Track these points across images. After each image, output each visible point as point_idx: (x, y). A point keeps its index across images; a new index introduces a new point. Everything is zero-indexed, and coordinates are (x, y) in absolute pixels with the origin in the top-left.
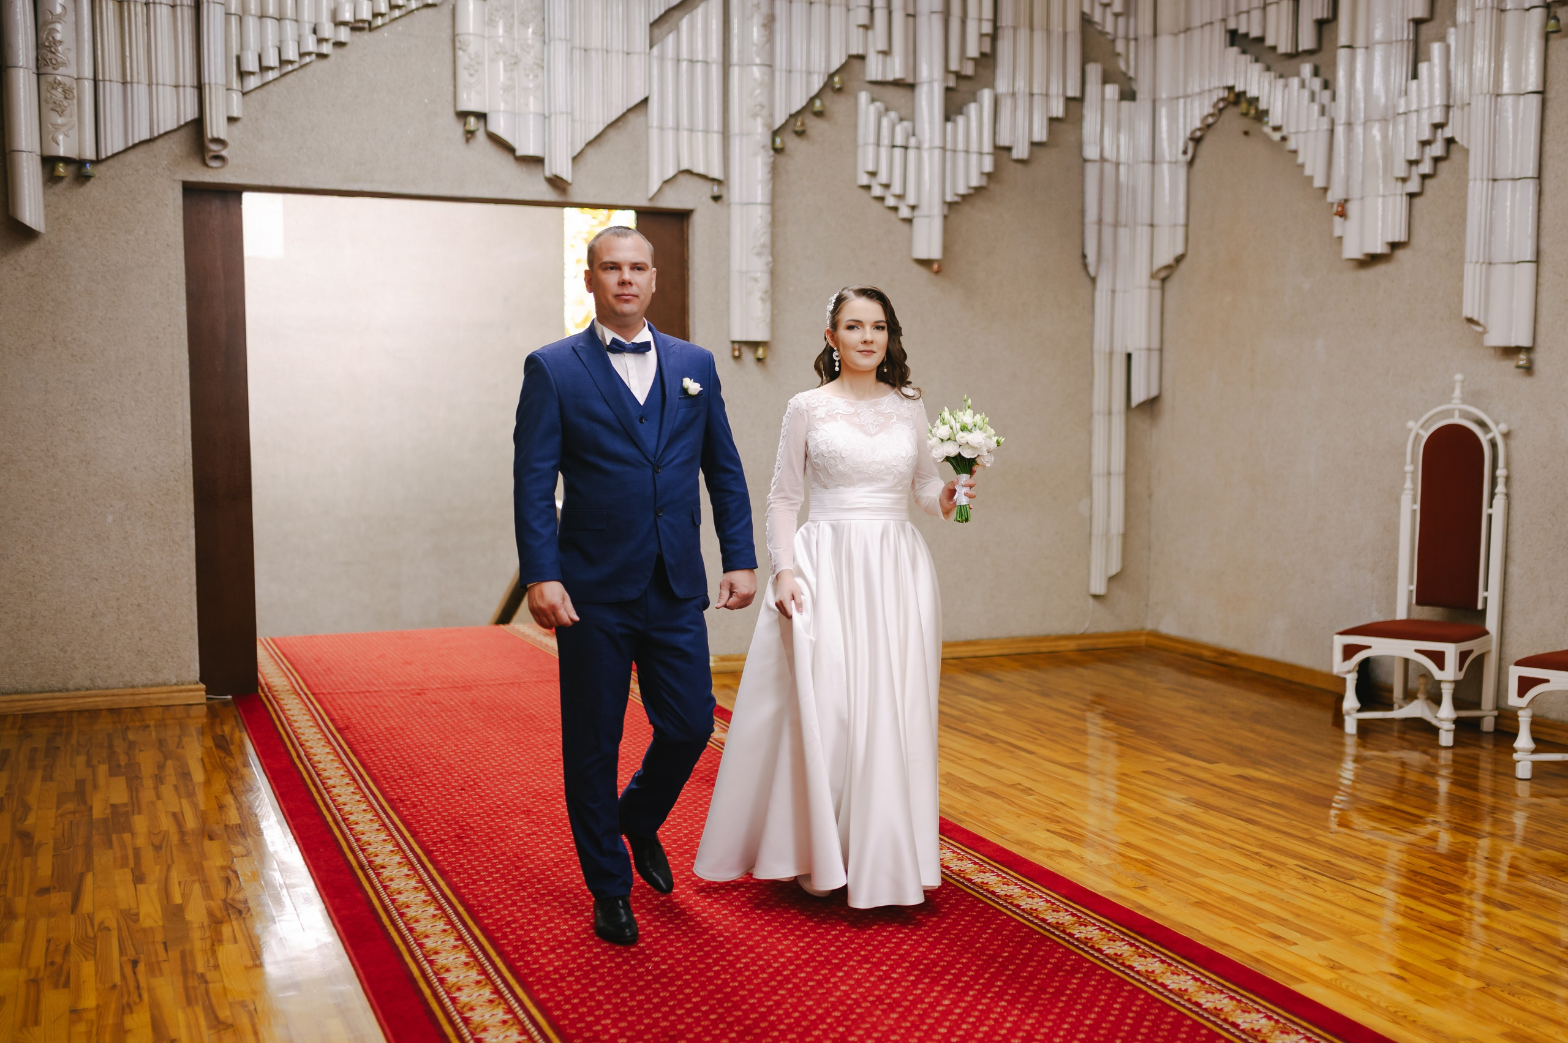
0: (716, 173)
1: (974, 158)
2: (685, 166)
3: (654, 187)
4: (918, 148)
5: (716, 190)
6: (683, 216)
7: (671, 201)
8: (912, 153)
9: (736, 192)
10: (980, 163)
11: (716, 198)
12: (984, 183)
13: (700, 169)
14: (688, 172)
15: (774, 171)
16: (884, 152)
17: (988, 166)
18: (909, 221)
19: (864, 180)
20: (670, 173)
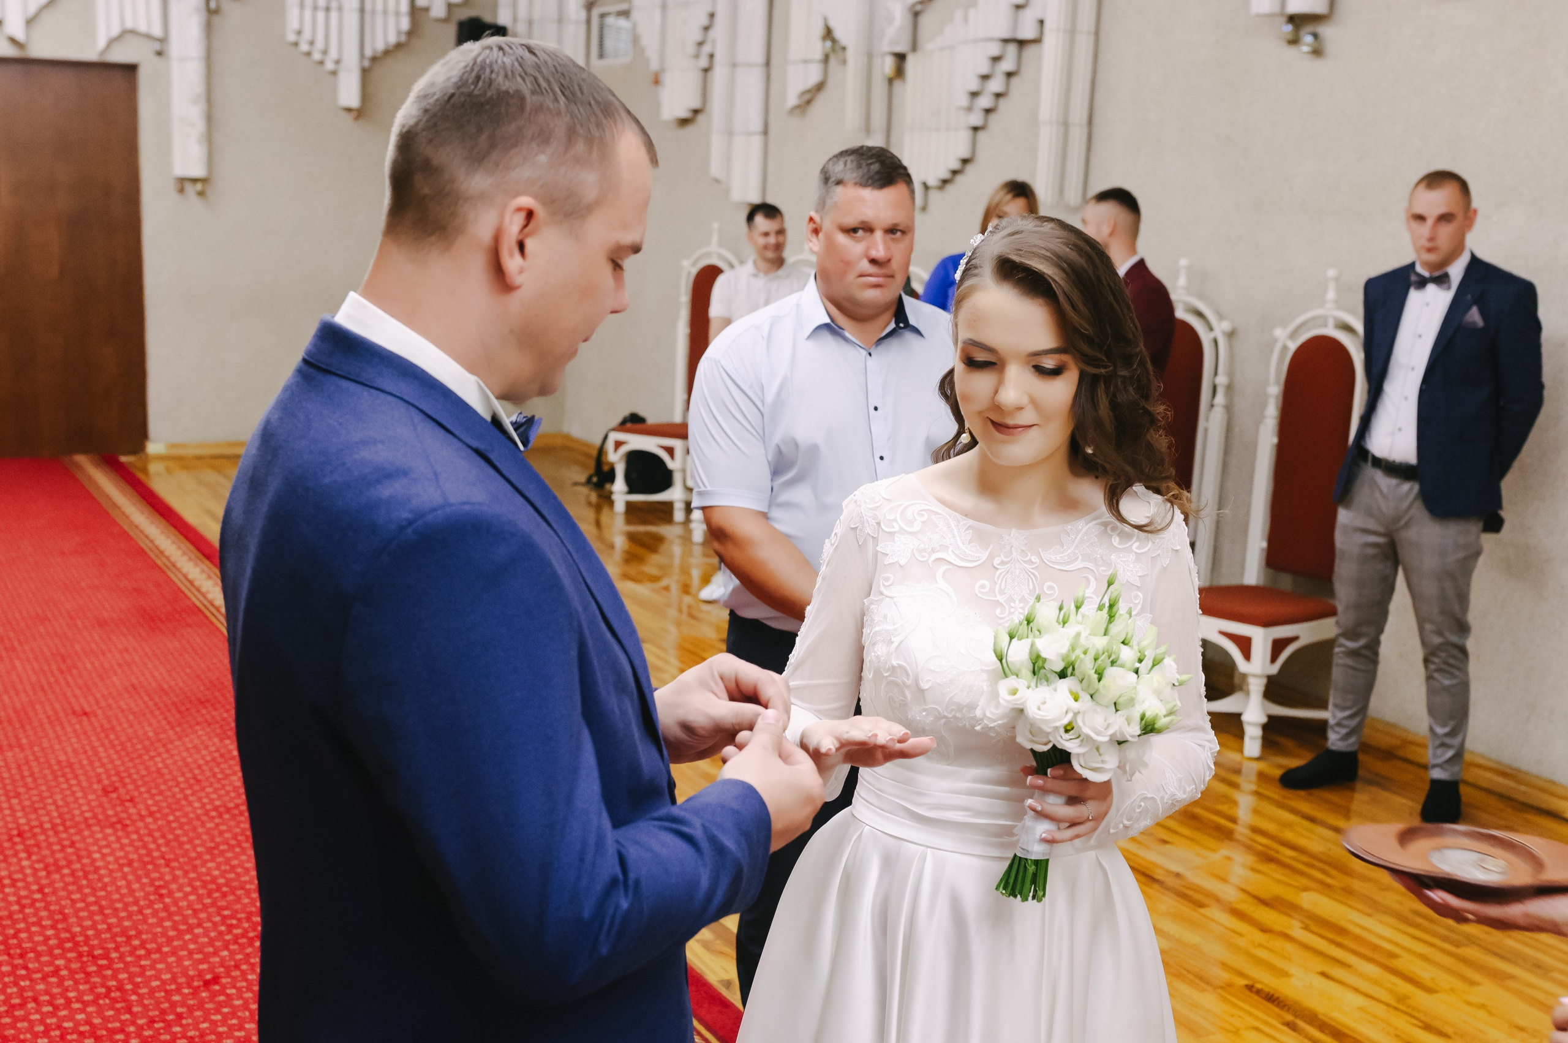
0: (157, 31)
1: (391, 20)
2: (129, 25)
3: (102, 43)
4: (340, 9)
5: (157, 46)
6: (130, 69)
7: (119, 56)
8: (334, 15)
9: (175, 48)
10: (398, 23)
11: (159, 53)
12: (403, 38)
13: (142, 28)
14: (133, 32)
15: (209, 29)
16: (308, 14)
17: (405, 24)
18: (334, 73)
19: (292, 37)
20: (115, 31)
